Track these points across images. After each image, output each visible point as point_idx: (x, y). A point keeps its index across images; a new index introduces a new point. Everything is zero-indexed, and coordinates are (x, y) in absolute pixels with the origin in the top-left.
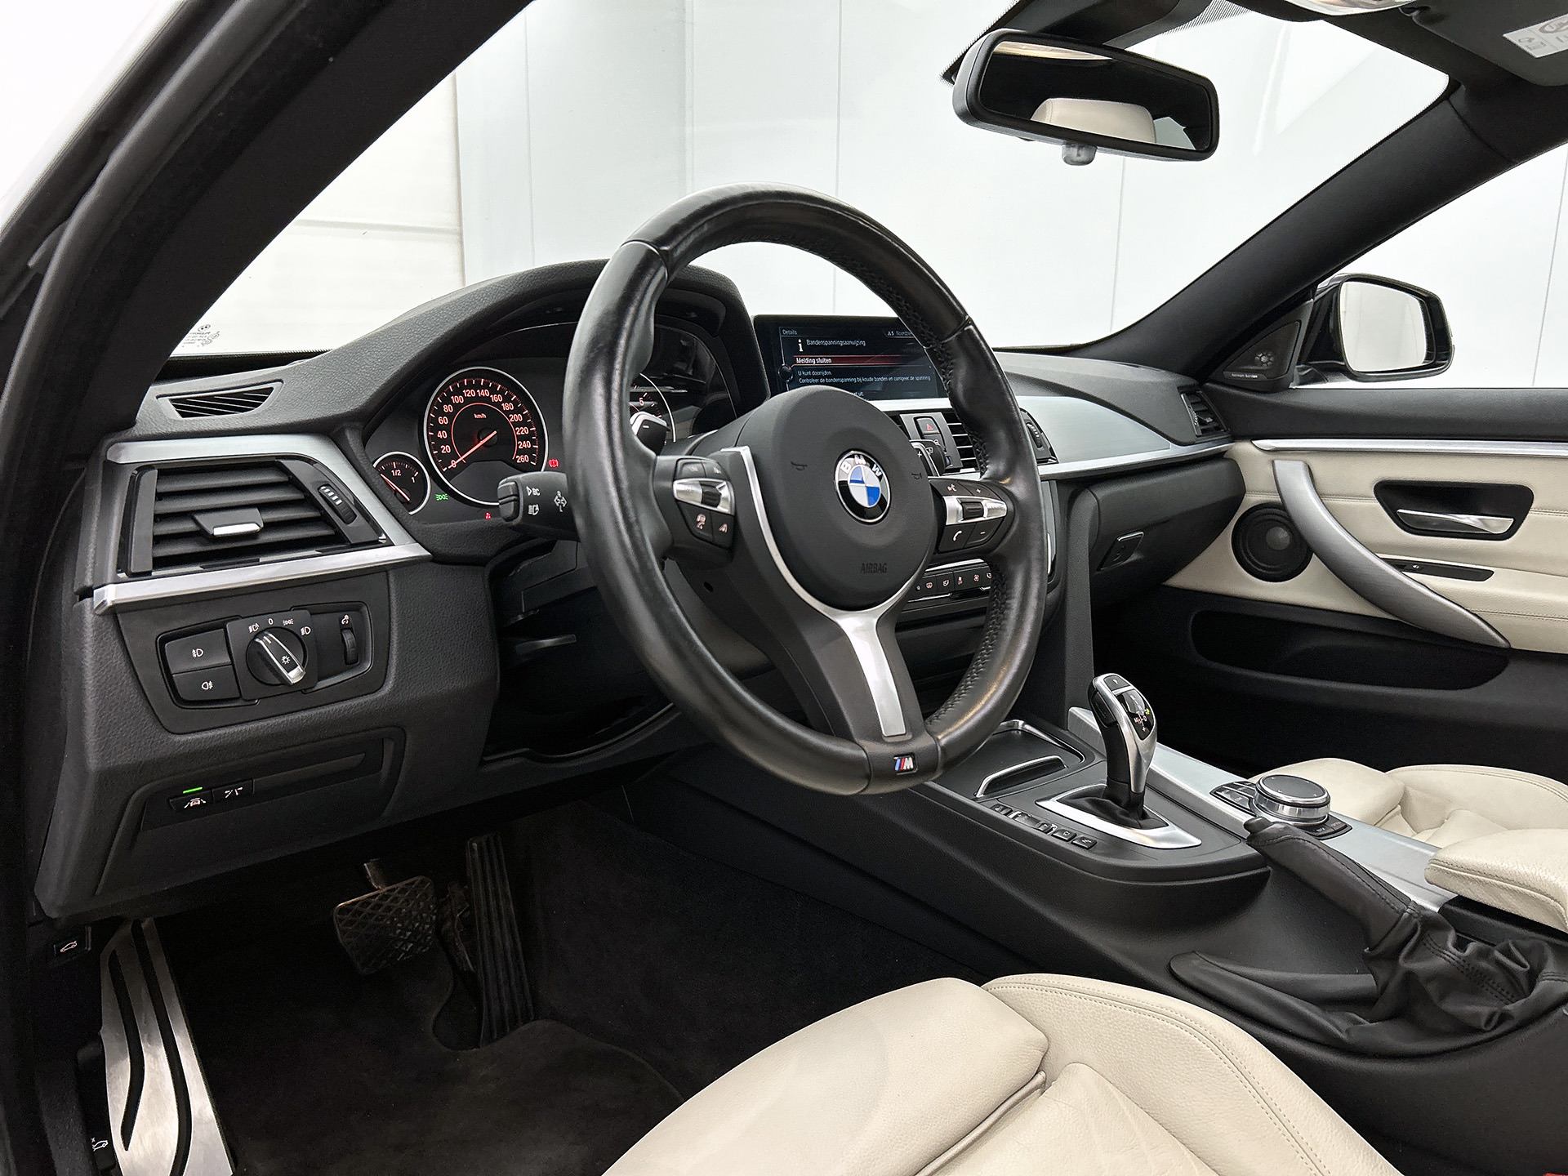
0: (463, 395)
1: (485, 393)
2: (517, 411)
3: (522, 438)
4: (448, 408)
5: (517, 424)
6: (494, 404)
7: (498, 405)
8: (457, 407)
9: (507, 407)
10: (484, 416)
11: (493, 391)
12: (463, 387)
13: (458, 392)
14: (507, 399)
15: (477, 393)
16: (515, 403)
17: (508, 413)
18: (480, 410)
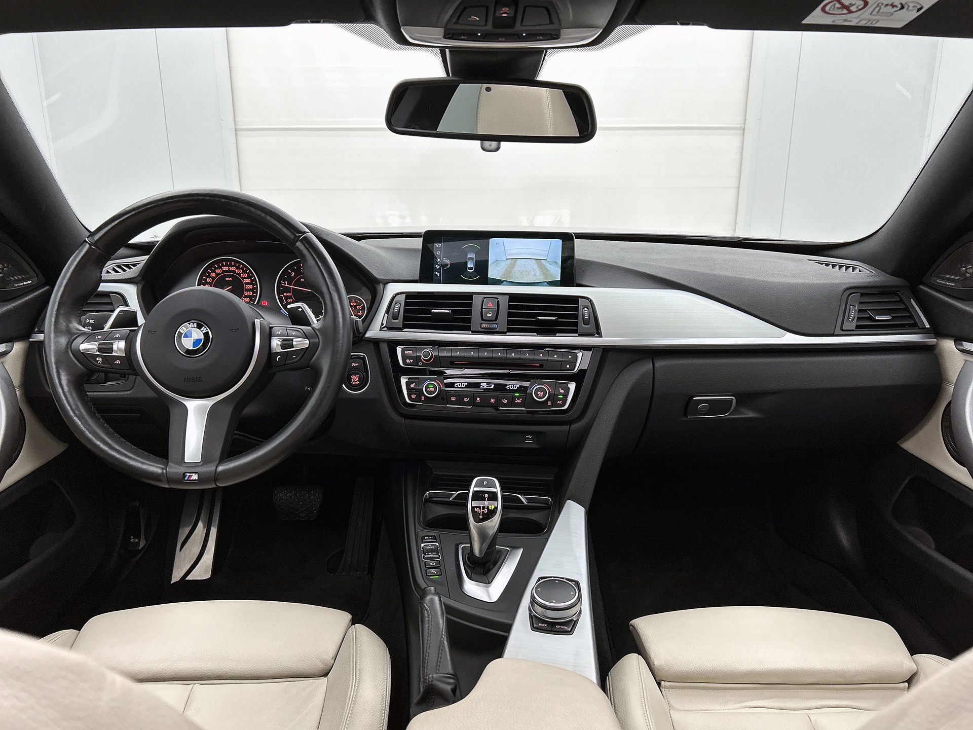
0: (222, 269)
1: (234, 269)
2: (248, 277)
3: (248, 290)
4: (213, 275)
5: (247, 284)
6: (237, 274)
7: (239, 274)
8: (217, 274)
9: (243, 275)
10: (231, 279)
11: (238, 268)
12: (223, 265)
13: (220, 268)
14: (244, 272)
15: (229, 269)
16: (248, 274)
17: (243, 278)
18: (228, 276)
